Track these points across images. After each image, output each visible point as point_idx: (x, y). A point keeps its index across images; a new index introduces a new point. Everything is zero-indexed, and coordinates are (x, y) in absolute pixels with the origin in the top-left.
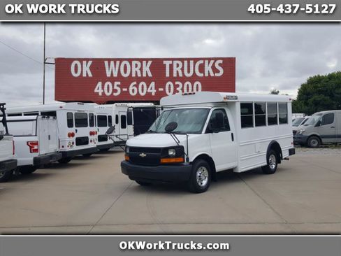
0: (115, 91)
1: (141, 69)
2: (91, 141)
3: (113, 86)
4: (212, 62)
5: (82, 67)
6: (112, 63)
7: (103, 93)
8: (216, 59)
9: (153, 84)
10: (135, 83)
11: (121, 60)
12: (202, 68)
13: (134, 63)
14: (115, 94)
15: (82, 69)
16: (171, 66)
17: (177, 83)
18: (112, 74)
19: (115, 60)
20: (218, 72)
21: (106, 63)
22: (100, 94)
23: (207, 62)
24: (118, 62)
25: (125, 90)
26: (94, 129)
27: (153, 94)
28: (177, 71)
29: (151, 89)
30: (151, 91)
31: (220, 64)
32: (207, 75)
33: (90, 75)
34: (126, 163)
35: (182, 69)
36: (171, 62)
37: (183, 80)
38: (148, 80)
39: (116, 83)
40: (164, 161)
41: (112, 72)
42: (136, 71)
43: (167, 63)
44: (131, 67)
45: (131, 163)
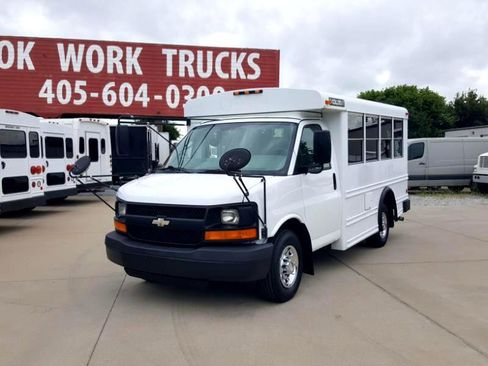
0: (77, 96)
1: (123, 61)
2: (34, 185)
3: (73, 87)
4: (243, 55)
5: (16, 52)
6: (71, 47)
7: (55, 100)
8: (249, 51)
9: (144, 88)
10: (112, 84)
11: (88, 43)
12: (226, 65)
13: (110, 49)
14: (77, 102)
15: (16, 56)
16: (176, 59)
17: (185, 87)
18: (71, 66)
19: (76, 43)
20: (253, 72)
21: (60, 47)
22: (50, 101)
23: (234, 54)
24: (81, 47)
25: (94, 95)
26: (40, 161)
27: (145, 105)
28: (186, 68)
29: (141, 96)
30: (141, 99)
31: (255, 60)
32: (234, 76)
33: (31, 67)
34: (119, 239)
35: (195, 65)
36: (175, 52)
37: (196, 82)
38: (135, 81)
39: (79, 83)
40: (213, 236)
41: (71, 62)
42: (114, 63)
43: (169, 53)
44: (106, 56)
45: (130, 239)
